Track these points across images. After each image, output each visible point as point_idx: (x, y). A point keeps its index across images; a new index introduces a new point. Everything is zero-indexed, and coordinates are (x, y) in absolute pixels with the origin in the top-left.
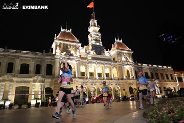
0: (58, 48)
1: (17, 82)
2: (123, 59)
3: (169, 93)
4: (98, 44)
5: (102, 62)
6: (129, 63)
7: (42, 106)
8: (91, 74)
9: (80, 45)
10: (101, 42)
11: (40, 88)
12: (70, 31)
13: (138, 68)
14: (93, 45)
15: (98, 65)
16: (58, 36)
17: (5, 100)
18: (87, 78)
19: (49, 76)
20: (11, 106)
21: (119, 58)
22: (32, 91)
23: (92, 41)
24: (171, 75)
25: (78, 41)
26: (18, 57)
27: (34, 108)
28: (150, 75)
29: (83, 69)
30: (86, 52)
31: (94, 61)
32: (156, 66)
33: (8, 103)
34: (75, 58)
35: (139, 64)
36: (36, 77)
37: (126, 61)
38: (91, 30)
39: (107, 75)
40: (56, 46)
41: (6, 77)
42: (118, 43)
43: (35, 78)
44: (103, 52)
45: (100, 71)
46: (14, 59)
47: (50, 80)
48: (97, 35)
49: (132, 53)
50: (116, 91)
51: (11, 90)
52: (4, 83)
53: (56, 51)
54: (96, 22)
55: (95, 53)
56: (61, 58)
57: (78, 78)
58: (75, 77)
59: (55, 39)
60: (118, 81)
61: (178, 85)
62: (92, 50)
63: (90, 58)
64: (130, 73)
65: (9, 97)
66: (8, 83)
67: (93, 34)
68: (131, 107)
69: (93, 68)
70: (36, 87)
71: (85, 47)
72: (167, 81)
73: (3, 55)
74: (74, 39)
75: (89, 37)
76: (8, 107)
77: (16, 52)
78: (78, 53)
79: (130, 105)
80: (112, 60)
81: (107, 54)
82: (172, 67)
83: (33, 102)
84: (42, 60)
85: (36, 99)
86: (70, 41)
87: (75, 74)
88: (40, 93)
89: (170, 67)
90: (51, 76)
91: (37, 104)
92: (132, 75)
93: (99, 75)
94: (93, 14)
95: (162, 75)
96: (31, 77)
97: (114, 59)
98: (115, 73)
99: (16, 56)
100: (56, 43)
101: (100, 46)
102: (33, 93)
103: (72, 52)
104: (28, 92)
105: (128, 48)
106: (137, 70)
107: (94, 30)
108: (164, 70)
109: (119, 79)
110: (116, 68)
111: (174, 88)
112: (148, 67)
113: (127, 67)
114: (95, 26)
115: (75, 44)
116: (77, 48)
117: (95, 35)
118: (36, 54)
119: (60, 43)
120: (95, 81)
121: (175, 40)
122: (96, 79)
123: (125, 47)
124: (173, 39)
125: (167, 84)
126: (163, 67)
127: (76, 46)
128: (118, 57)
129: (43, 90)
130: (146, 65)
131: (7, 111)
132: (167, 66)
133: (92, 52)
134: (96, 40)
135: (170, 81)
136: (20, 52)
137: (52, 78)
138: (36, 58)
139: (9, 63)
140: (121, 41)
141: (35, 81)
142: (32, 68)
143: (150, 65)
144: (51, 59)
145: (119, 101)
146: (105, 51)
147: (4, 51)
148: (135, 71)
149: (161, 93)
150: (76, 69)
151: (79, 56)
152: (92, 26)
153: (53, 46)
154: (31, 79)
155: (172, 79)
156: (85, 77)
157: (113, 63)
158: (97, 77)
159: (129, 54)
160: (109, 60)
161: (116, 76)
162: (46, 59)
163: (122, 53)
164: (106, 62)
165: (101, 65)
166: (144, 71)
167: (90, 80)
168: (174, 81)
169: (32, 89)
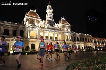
0: (27, 21)
2: (65, 29)
3: (89, 49)
4: (51, 20)
5: (53, 30)
6: (68, 32)
8: (47, 37)
9: (41, 20)
10: (53, 19)
12: (35, 11)
13: (73, 35)
14: (48, 21)
15: (51, 32)
16: (28, 14)
21: (63, 29)
22: (11, 46)
23: (48, 18)
24: (91, 39)
25: (40, 17)
26: (2, 25)
28: (79, 39)
29: (42, 34)
30: (44, 24)
31: (49, 30)
32: (83, 34)
34: (37, 27)
35: (74, 33)
37: (67, 31)
38: (48, 11)
39: (56, 38)
40: (26, 20)
42: (63, 20)
43: (13, 38)
44: (54, 25)
45: (51, 35)
48: (51, 15)
49: (71, 26)
53: (26, 23)
54: (51, 7)
55: (49, 25)
56: (29, 27)
57: (39, 39)
58: (37, 38)
59: (26, 15)
61: (94, 45)
62: (48, 23)
63: (46, 28)
64: (69, 37)
67: (49, 14)
69: (48, 34)
71: (44, 21)
74: (37, 16)
75: (46, 15)
77: (1, 22)
78: (39, 25)
80: (59, 29)
81: (56, 26)
82: (92, 35)
83: (11, 52)
84: (18, 28)
85: (13, 50)
86: (35, 17)
87: (37, 37)
90: (23, 38)
91: (14, 53)
92: (70, 39)
93: (51, 38)
94: (50, 2)
95: (86, 39)
96: (10, 37)
97: (60, 29)
98: (60, 37)
99: (1, 24)
100: (26, 18)
101: (52, 21)
102: (12, 47)
103: (36, 24)
105: (68, 23)
106: (73, 36)
107: (49, 12)
108: (87, 36)
109: (62, 41)
110: (61, 34)
111: (92, 46)
112: (79, 34)
113: (67, 34)
114: (50, 9)
115: (37, 19)
116: (39, 22)
117: (50, 14)
118: (14, 24)
119: (29, 18)
122: (49, 40)
123: (67, 23)
124: (94, 19)
125: (88, 44)
127: (38, 20)
128: (62, 28)
132: (89, 34)
133: (48, 25)
134: (51, 18)
135: (90, 43)
136: (4, 22)
138: (13, 26)
140: (65, 19)
141: (12, 40)
142: (11, 32)
143: (80, 34)
144: (23, 27)
146: (55, 24)
148: (72, 37)
149: (85, 49)
150: (38, 34)
151: (40, 27)
152: (48, 9)
153: (25, 19)
154: (11, 39)
155: (91, 41)
157: (59, 32)
158: (50, 39)
159: (69, 27)
160: (57, 30)
161: (61, 39)
162: (20, 27)
163: (65, 26)
164: (55, 31)
165: (52, 32)
166: (76, 37)
167: (46, 41)
168: (92, 43)
169: (11, 44)
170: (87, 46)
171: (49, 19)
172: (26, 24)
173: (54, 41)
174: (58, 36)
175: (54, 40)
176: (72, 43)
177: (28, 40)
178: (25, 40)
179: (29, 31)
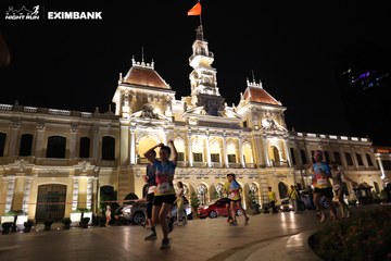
0: (126, 103)
1: (41, 175)
2: (265, 123)
3: (364, 194)
4: (210, 93)
5: (221, 130)
6: (277, 132)
7: (93, 224)
8: (198, 157)
9: (173, 95)
10: (217, 89)
11: (89, 186)
12: (152, 66)
13: (297, 142)
14: (200, 96)
15: (211, 137)
16: (126, 78)
17: (17, 212)
18: (188, 166)
19: (108, 162)
20: (28, 225)
21: (256, 122)
22: (72, 194)
23: (197, 87)
24: (368, 157)
25: (168, 86)
26: (42, 122)
27: (78, 230)
29: (179, 146)
30: (186, 110)
31: (203, 129)
32: (335, 137)
33: (22, 220)
34: (162, 123)
35: (300, 134)
36: (80, 164)
37: (272, 128)
38: (195, 62)
39: (231, 158)
40: (123, 98)
41: (17, 165)
42: (252, 90)
43: (79, 166)
44: (223, 109)
45: (216, 149)
46: (33, 127)
47: (110, 170)
48: (209, 74)
49: (284, 110)
50: (250, 192)
51: (28, 193)
52: (14, 178)
53: (121, 109)
54: (205, 45)
55: (204, 112)
56: (133, 124)
59: (120, 82)
60: (255, 171)
61: (383, 177)
62: (198, 105)
63: (195, 123)
64: (280, 153)
65: (25, 207)
66: (21, 178)
67: (199, 71)
68: (284, 225)
69: (201, 144)
70: (81, 186)
71: (184, 99)
72: (360, 170)
73: (11, 119)
74: (159, 82)
75: (192, 77)
76: (23, 227)
77: (38, 112)
78: (169, 113)
79: (280, 222)
80: (242, 126)
81: (230, 113)
82: (371, 139)
83: (75, 218)
84: (93, 129)
85: (82, 210)
86: (151, 88)
88: (89, 198)
89: (366, 140)
90: (112, 163)
91: (84, 222)
92: (284, 158)
93: (215, 158)
94: (200, 30)
95: (348, 156)
96: (69, 164)
97: (245, 123)
98: (247, 153)
99: (37, 120)
100: (122, 92)
101: (215, 96)
102: (75, 198)
103: (157, 110)
104: (65, 195)
105: (274, 101)
106: (295, 148)
107: (201, 63)
108: (352, 145)
109: (256, 167)
110: (250, 143)
111: (375, 184)
112: (317, 140)
113: (274, 141)
114: (203, 54)
115: (161, 93)
116: (166, 103)
117: (204, 73)
118: (80, 115)
119: (131, 92)
120: (205, 171)
121: (374, 82)
122: (207, 166)
123: (269, 99)
124: (372, 78)
125: (359, 176)
126: (350, 139)
127: (163, 97)
128: (253, 119)
129: (95, 191)
130: (314, 135)
131: (21, 236)
132: (360, 137)
133: (199, 110)
134: (208, 85)
135: (366, 169)
136: (47, 113)
137: (115, 166)
138: (79, 124)
139: (23, 136)
140: (260, 86)
141: (78, 173)
142: (72, 145)
143: (323, 136)
144: (113, 126)
145: (258, 212)
146: (227, 108)
147: (13, 109)
148: (292, 149)
149: (347, 194)
151: (171, 120)
152: (197, 54)
153: (117, 98)
154: (71, 169)
155: (370, 164)
156: (185, 163)
157: (242, 134)
158: (210, 163)
159: (277, 112)
160: (235, 126)
161: (250, 160)
162: (102, 126)
163: (262, 111)
164: (228, 131)
165: (218, 137)
166: (309, 149)
167: (195, 170)
168: (375, 170)
169: (73, 189)
170: (355, 184)
171: (201, 89)
172: (121, 112)
173: (226, 170)
174: (238, 152)
175: (224, 166)
176: (295, 175)
177: (132, 171)
178: (122, 172)
179: (133, 138)
